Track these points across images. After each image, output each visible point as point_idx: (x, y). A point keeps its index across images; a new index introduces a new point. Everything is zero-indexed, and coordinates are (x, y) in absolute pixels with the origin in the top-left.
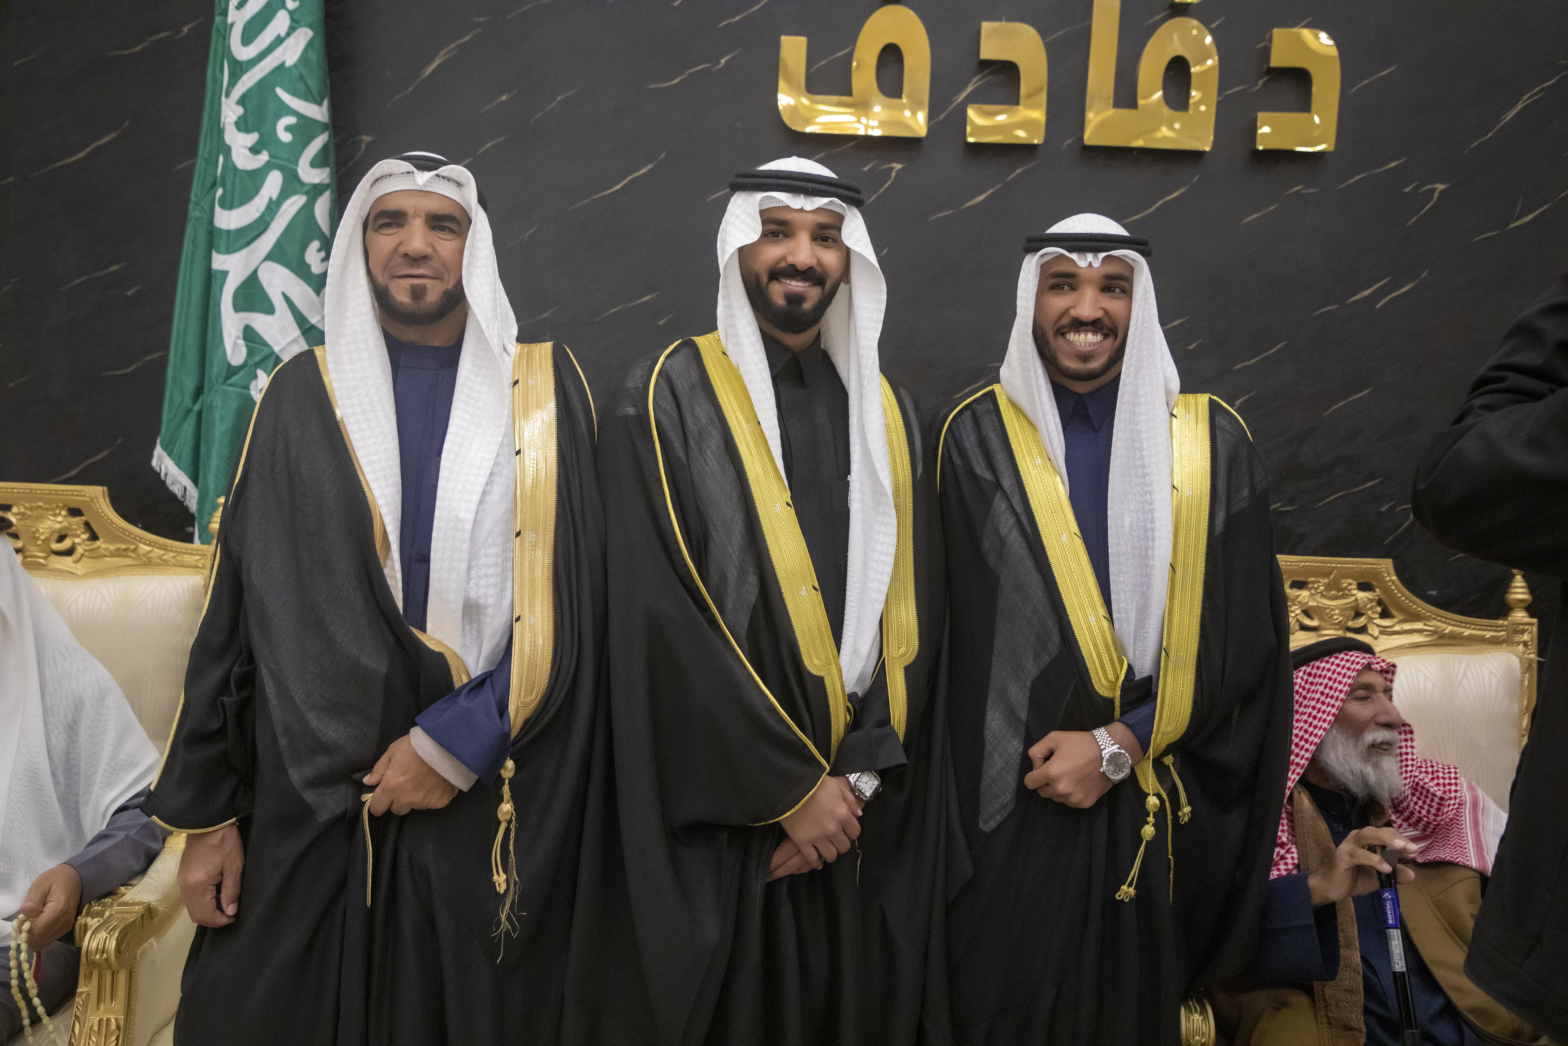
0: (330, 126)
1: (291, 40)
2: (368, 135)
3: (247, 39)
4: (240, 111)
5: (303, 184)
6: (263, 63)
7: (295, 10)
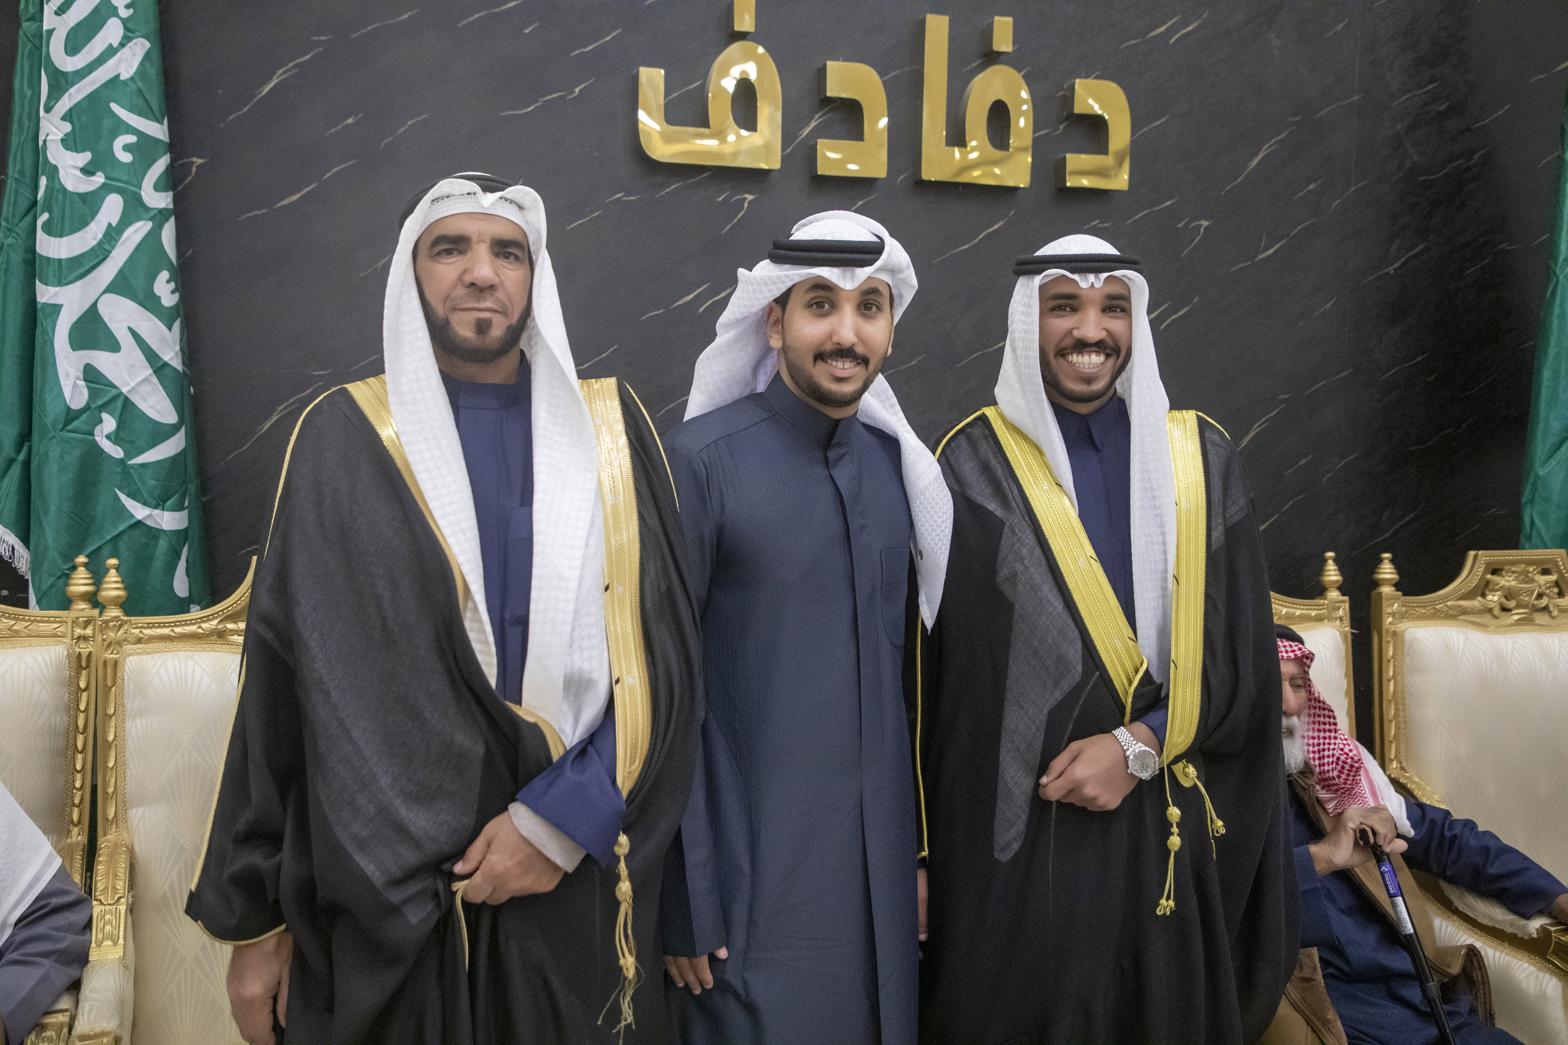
0: (171, 147)
1: (126, 50)
2: (200, 157)
3: (72, 48)
4: (67, 127)
5: (147, 209)
6: (94, 74)
7: (128, 19)
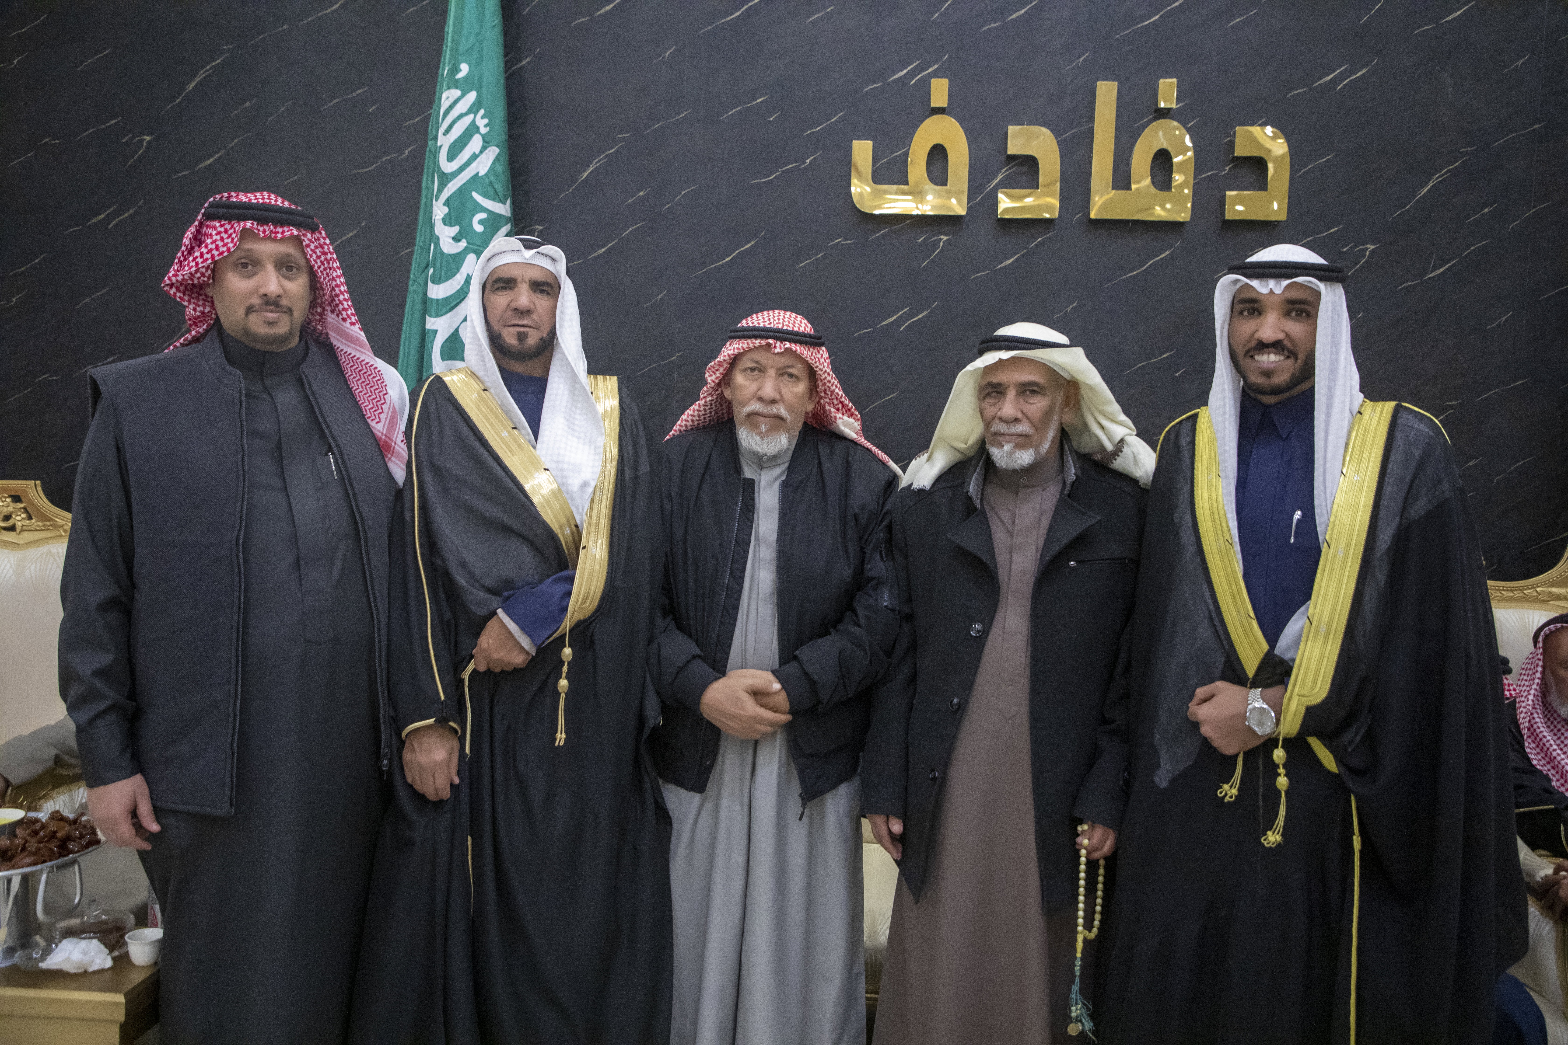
0: (512, 219)
1: (483, 156)
2: (539, 225)
3: (451, 157)
4: (446, 210)
6: (463, 174)
7: (486, 134)
